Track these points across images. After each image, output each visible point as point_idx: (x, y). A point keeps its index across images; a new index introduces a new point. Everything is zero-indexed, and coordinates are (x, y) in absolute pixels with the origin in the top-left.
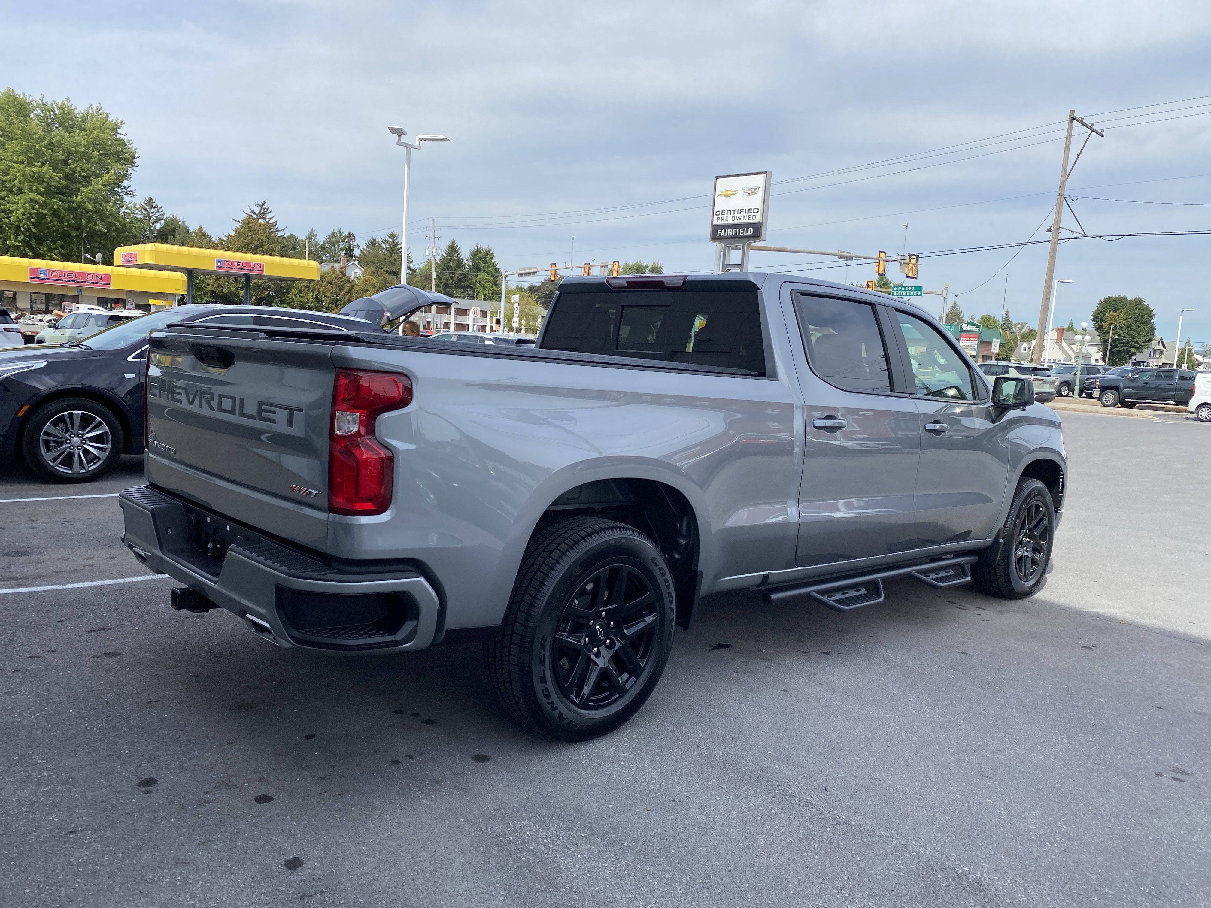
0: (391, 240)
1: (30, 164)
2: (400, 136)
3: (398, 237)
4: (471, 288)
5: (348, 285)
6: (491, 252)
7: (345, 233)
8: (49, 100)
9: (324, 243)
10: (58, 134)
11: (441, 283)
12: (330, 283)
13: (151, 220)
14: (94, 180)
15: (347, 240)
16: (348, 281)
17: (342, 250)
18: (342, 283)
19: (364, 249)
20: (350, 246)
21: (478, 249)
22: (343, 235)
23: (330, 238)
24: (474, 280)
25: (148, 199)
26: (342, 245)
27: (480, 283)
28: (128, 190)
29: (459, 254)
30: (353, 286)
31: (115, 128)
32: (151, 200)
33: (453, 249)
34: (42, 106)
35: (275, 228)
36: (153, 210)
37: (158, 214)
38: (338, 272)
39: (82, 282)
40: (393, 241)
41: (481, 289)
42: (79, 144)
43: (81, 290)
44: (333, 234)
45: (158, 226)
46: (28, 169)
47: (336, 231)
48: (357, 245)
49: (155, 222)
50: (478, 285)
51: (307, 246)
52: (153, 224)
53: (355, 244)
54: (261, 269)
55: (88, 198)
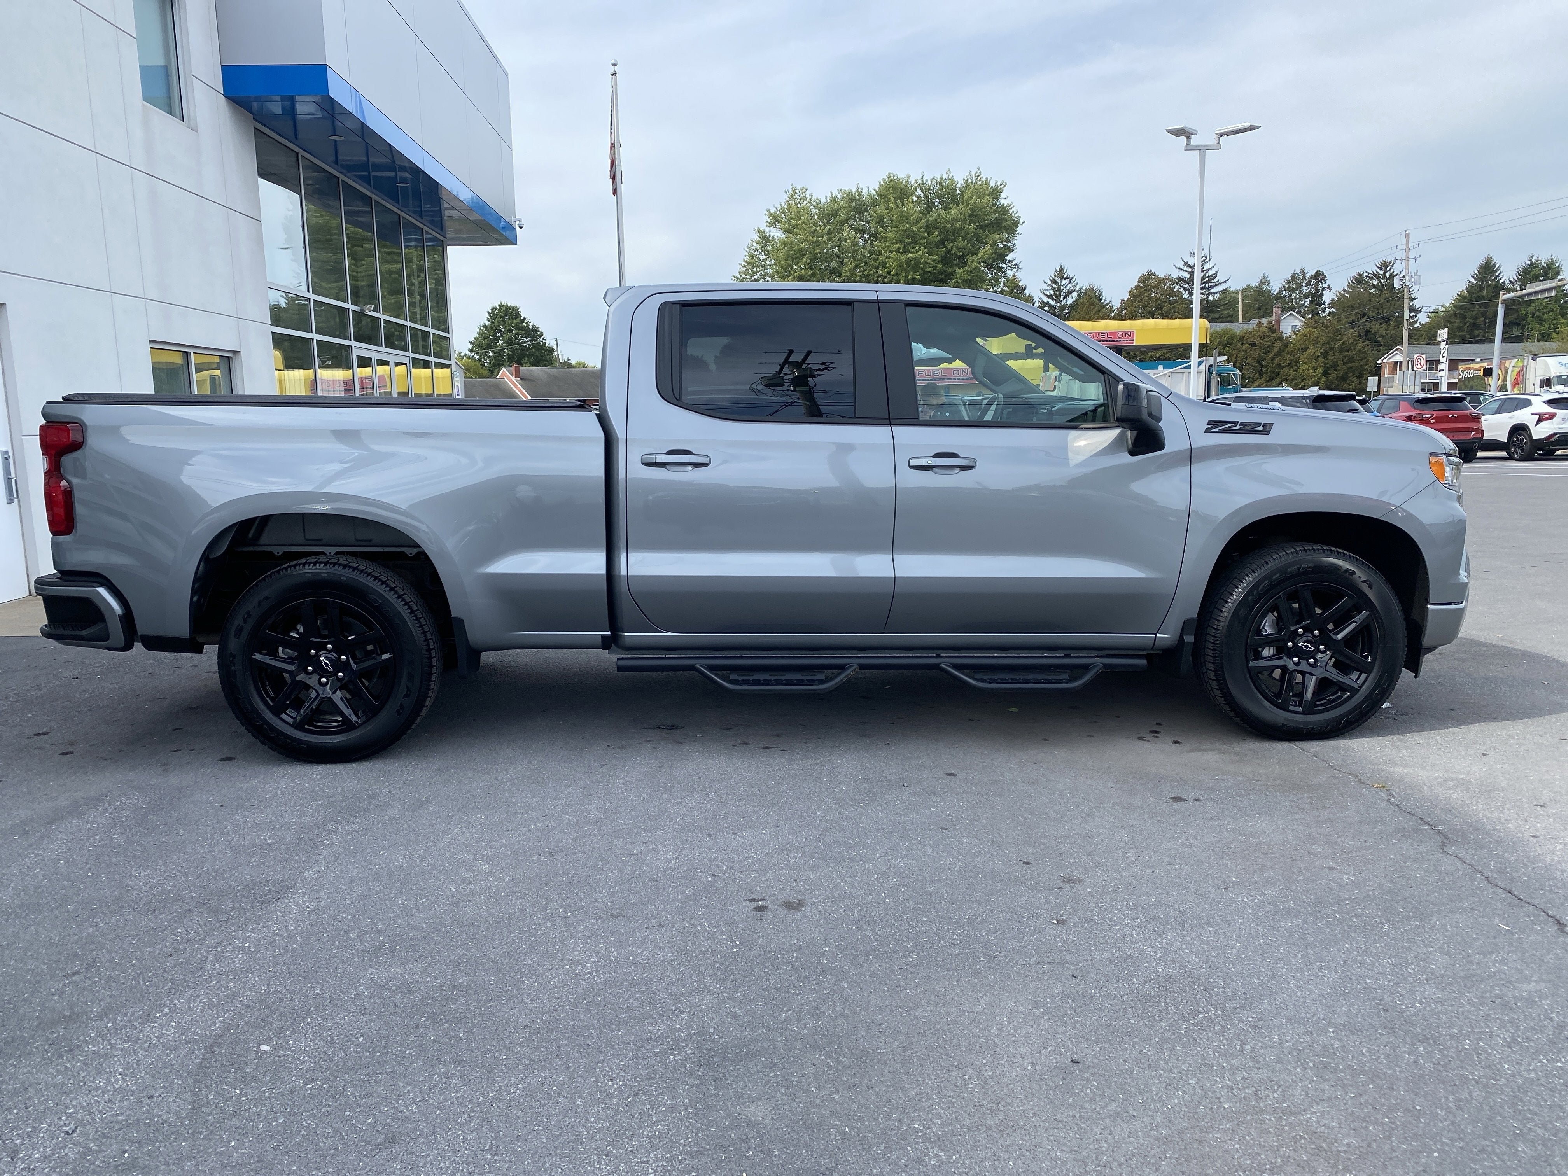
0: (1382, 273)
1: (906, 252)
2: (1188, 138)
3: (1392, 266)
4: (1518, 324)
5: (1278, 344)
6: (1557, 265)
7: (1311, 272)
8: (928, 178)
9: (1280, 291)
10: (938, 212)
11: (1465, 323)
12: (1253, 345)
13: (1062, 294)
14: (970, 258)
15: (1314, 282)
16: (1281, 338)
17: (1306, 296)
18: (1269, 343)
19: (1345, 291)
20: (1317, 290)
21: (1532, 264)
22: (1308, 275)
23: (1289, 282)
24: (1523, 312)
25: (1058, 270)
26: (1305, 290)
27: (1534, 315)
28: (1013, 263)
29: (1498, 276)
30: (1286, 346)
31: (995, 193)
32: (1062, 269)
33: (1488, 269)
34: (922, 186)
35: (1215, 280)
36: (1064, 282)
37: (1070, 285)
38: (1265, 329)
39: (948, 379)
40: (1385, 273)
41: (1535, 325)
42: (956, 220)
43: (948, 388)
44: (1294, 277)
45: (1070, 301)
46: (903, 258)
47: (1298, 272)
48: (1329, 288)
49: (1065, 297)
50: (1530, 319)
51: (1240, 300)
52: (1064, 299)
53: (1325, 285)
54: (1130, 338)
55: (963, 280)
